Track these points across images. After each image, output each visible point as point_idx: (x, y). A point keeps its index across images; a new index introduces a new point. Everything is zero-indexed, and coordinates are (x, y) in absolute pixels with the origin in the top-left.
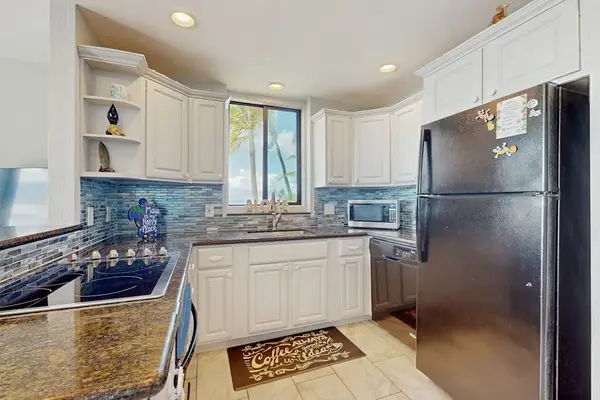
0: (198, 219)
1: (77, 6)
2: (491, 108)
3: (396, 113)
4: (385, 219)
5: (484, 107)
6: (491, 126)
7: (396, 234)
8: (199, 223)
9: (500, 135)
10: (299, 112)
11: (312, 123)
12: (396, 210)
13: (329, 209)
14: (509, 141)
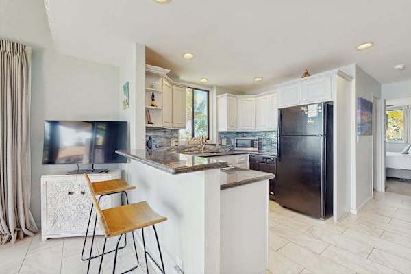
0: (168, 147)
1: (146, 48)
2: (306, 106)
3: (258, 98)
4: (253, 146)
5: (304, 106)
6: (306, 113)
7: (257, 153)
8: (168, 150)
9: (309, 116)
10: (208, 92)
11: (217, 98)
12: (257, 142)
13: (224, 142)
14: (312, 118)
